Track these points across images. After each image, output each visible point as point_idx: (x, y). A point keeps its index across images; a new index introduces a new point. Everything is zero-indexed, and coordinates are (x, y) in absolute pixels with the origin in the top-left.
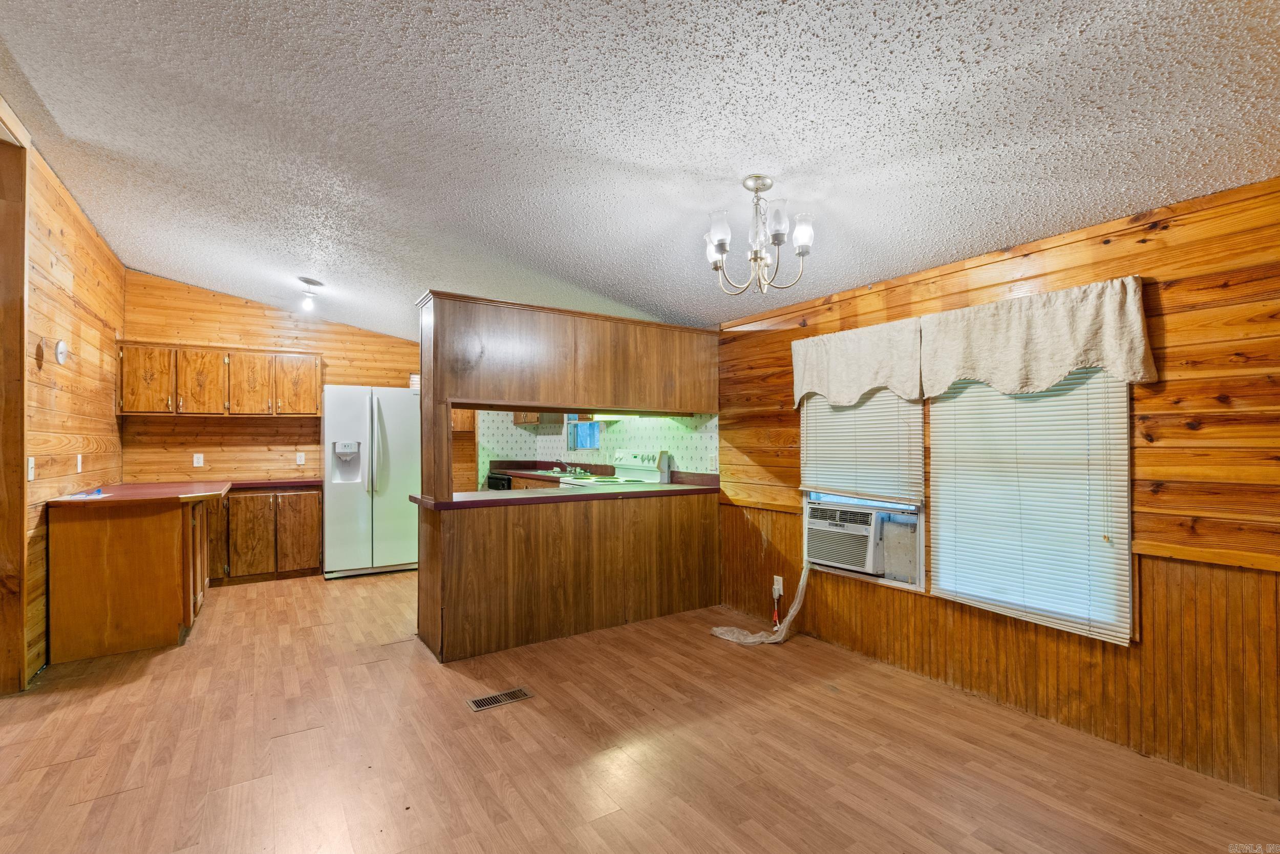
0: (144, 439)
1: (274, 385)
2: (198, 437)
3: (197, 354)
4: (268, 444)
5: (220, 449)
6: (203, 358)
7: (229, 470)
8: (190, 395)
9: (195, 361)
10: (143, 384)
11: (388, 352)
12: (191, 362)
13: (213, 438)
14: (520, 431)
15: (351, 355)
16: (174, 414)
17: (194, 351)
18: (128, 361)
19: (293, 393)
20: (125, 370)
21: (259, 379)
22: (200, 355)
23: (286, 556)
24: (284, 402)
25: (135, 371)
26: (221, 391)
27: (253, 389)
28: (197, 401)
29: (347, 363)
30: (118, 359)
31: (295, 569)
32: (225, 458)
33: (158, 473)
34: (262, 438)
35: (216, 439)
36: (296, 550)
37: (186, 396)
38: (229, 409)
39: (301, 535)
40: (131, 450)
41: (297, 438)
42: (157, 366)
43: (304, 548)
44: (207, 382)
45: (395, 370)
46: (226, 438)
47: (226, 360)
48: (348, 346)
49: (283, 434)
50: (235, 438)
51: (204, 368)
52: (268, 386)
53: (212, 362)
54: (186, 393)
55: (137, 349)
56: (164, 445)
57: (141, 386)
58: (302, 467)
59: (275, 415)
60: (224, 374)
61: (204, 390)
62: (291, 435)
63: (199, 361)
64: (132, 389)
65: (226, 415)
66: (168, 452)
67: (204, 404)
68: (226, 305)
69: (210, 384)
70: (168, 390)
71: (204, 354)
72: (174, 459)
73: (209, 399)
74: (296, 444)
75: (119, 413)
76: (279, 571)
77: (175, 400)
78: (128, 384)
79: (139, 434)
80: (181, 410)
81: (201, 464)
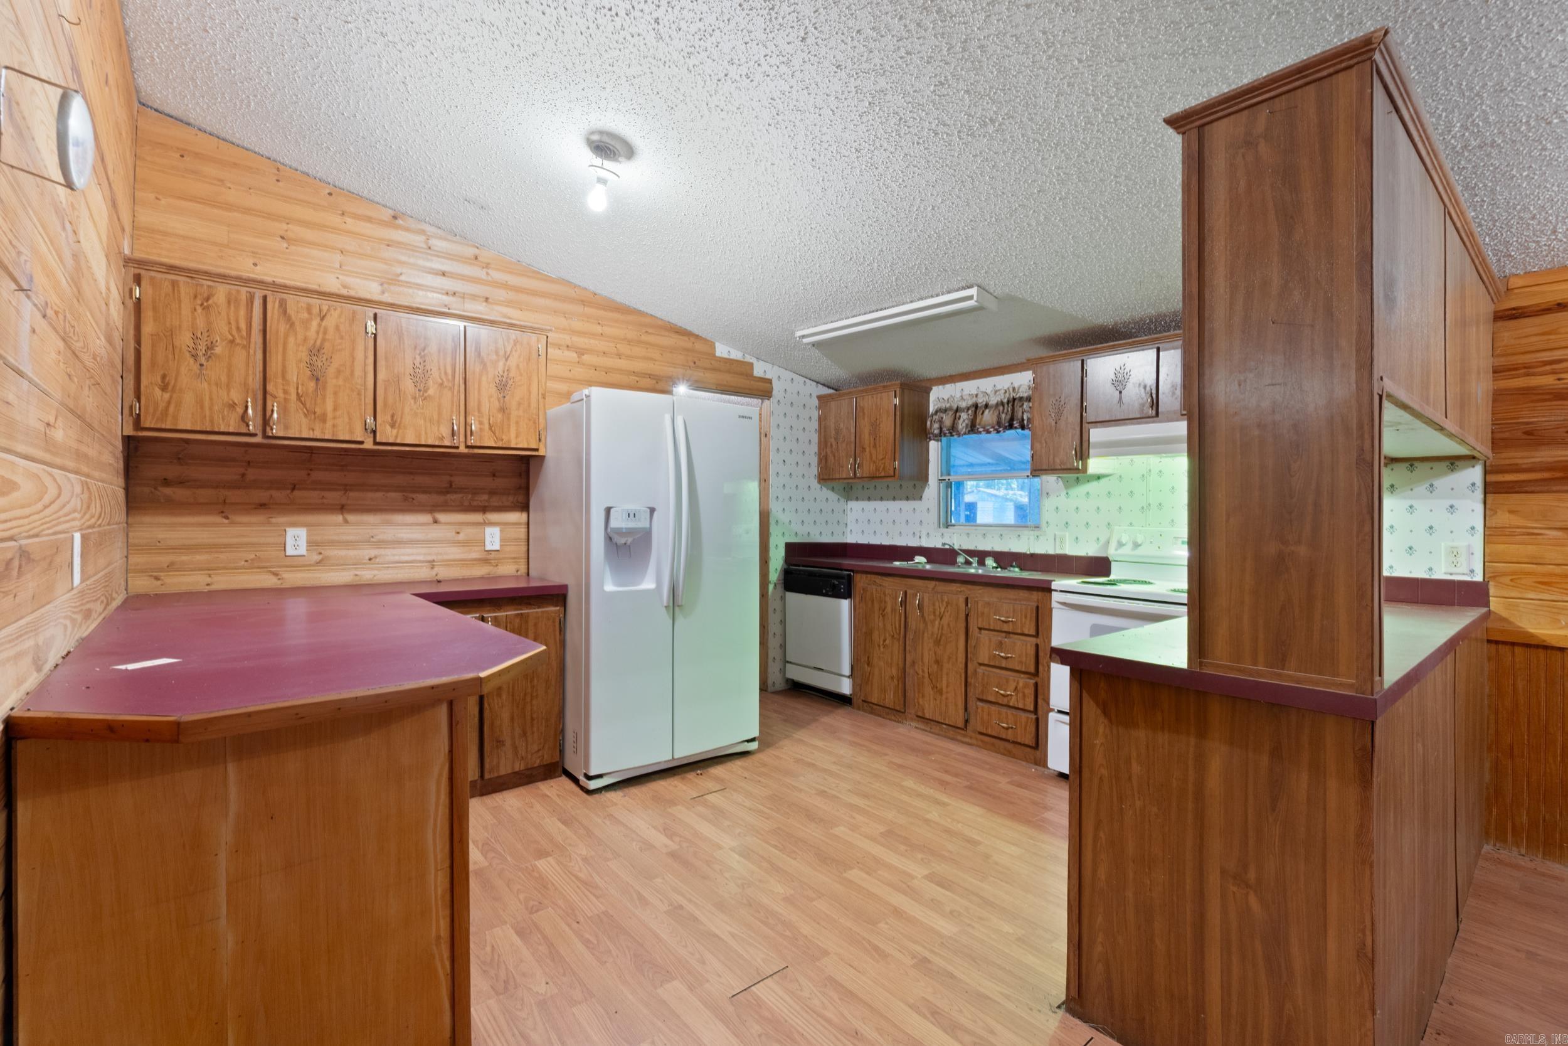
0: (178, 493)
1: (462, 386)
2: (297, 493)
3: (309, 309)
4: (433, 509)
5: (339, 518)
6: (322, 319)
7: (357, 563)
8: (294, 397)
9: (306, 323)
10: (188, 366)
11: (640, 342)
12: (297, 324)
13: (327, 494)
14: (826, 493)
15: (581, 341)
16: (258, 439)
17: (304, 300)
18: (155, 309)
19: (497, 404)
20: (148, 328)
21: (435, 373)
22: (316, 311)
23: (500, 743)
24: (481, 423)
25: (171, 334)
26: (359, 394)
27: (422, 394)
28: (309, 413)
29: (573, 356)
30: (130, 304)
31: (517, 769)
32: (351, 538)
33: (209, 569)
34: (422, 497)
35: (333, 496)
36: (518, 731)
37: (286, 400)
38: (374, 432)
39: (528, 699)
40: (147, 519)
41: (486, 497)
42: (221, 326)
43: (532, 726)
44: (331, 371)
45: (650, 376)
46: (352, 494)
47: (370, 324)
48: (577, 325)
49: (461, 490)
50: (370, 495)
51: (324, 340)
52: (452, 389)
53: (342, 327)
54: (285, 392)
55: (174, 284)
56: (223, 508)
57: (183, 370)
58: (493, 555)
59: (463, 449)
60: (366, 357)
61: (324, 388)
62: (475, 491)
63: (315, 323)
64: (164, 377)
65: (369, 445)
66: (233, 523)
67: (323, 419)
68: (357, 217)
69: (337, 377)
70: (245, 384)
71: (325, 308)
72: (245, 540)
73: (335, 409)
74: (484, 509)
75: (129, 431)
76: (487, 776)
77: (260, 408)
78: (153, 364)
79: (166, 482)
80: (276, 431)
81: (302, 550)
